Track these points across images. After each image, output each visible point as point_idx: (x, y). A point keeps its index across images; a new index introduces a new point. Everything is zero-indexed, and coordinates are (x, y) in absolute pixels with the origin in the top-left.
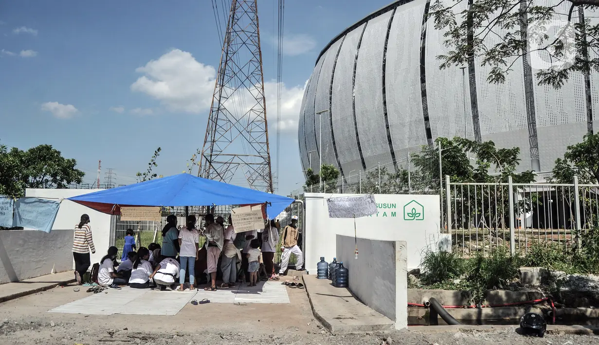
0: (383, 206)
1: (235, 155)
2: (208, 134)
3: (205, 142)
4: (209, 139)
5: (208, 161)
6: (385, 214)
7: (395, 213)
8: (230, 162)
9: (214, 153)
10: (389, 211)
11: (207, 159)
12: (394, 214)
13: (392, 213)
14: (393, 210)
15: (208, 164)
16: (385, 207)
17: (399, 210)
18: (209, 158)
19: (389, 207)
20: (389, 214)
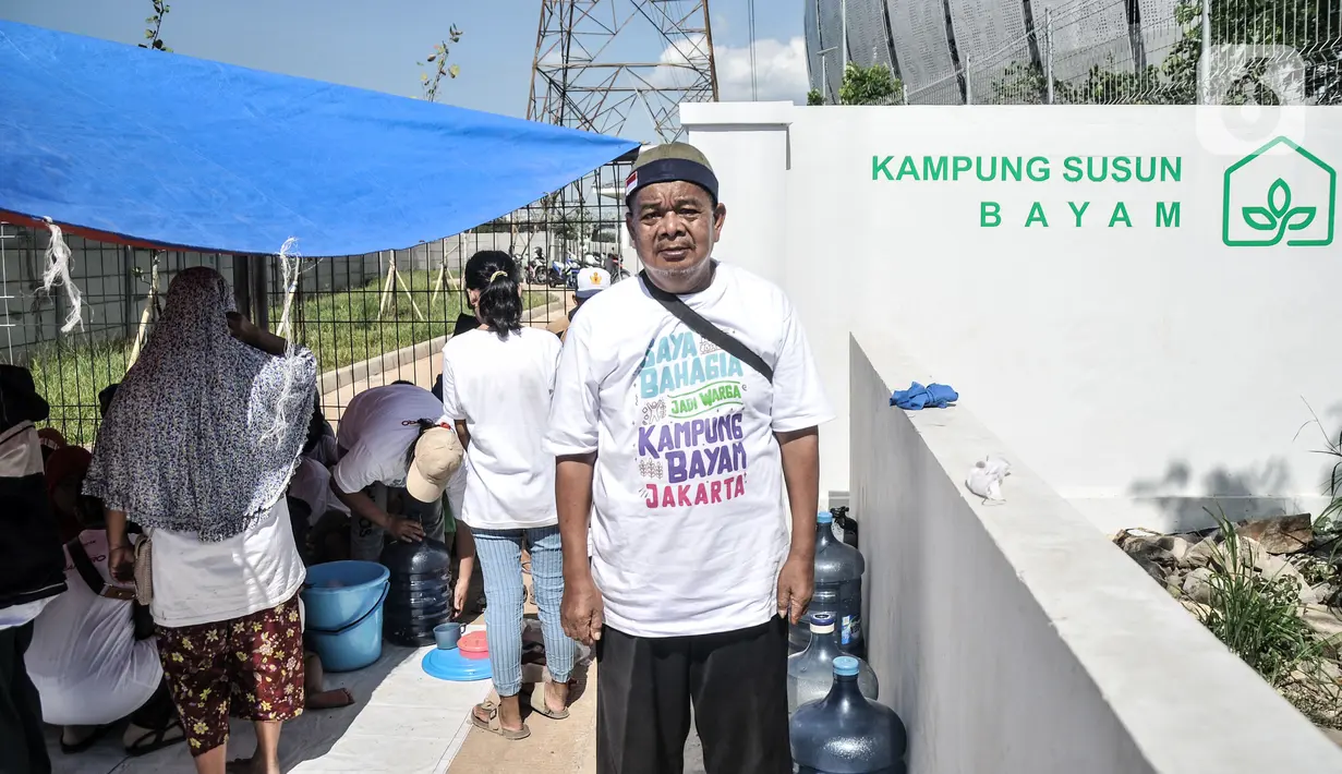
0: (1111, 169)
1: (621, 66)
2: (547, 14)
3: (542, 34)
4: (554, 25)
5: (555, 85)
6: (1120, 214)
7: (1176, 206)
8: (607, 85)
9: (570, 64)
10: (1141, 198)
11: (552, 82)
12: (1168, 215)
13: (1160, 206)
14: (1166, 191)
15: (555, 95)
16: (1122, 174)
17: (1199, 195)
18: (558, 78)
19: (1146, 173)
20: (1142, 214)
